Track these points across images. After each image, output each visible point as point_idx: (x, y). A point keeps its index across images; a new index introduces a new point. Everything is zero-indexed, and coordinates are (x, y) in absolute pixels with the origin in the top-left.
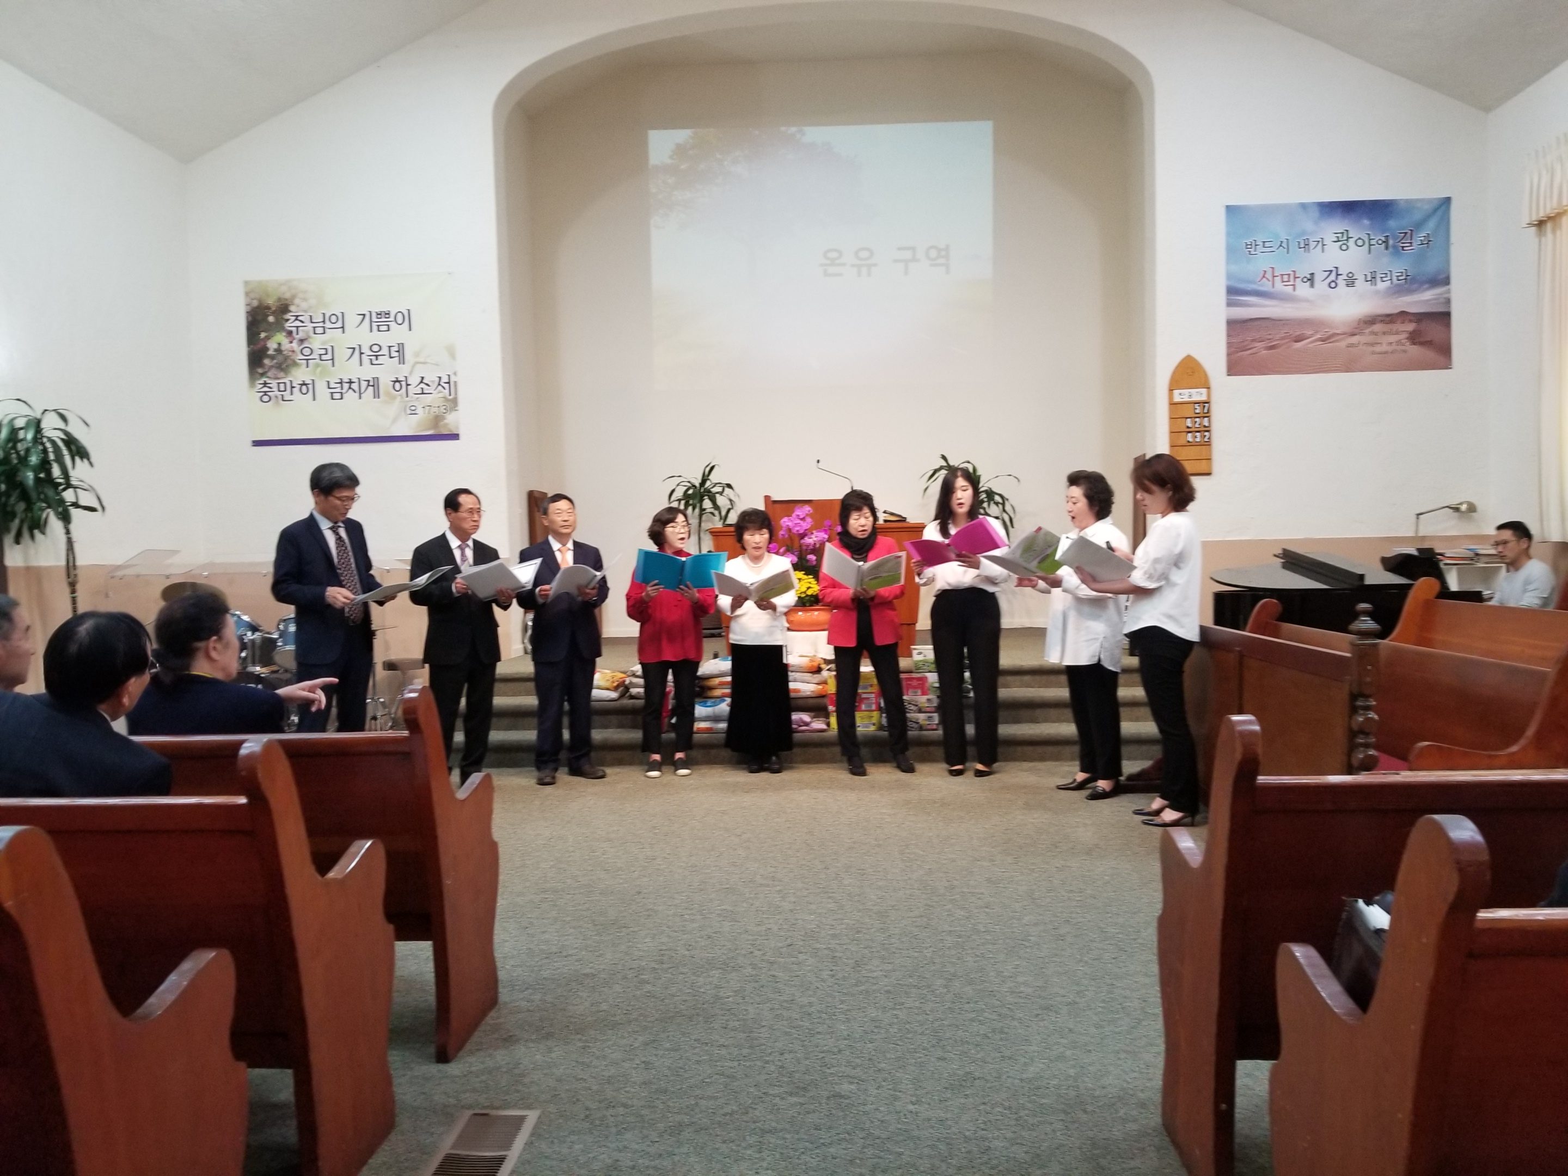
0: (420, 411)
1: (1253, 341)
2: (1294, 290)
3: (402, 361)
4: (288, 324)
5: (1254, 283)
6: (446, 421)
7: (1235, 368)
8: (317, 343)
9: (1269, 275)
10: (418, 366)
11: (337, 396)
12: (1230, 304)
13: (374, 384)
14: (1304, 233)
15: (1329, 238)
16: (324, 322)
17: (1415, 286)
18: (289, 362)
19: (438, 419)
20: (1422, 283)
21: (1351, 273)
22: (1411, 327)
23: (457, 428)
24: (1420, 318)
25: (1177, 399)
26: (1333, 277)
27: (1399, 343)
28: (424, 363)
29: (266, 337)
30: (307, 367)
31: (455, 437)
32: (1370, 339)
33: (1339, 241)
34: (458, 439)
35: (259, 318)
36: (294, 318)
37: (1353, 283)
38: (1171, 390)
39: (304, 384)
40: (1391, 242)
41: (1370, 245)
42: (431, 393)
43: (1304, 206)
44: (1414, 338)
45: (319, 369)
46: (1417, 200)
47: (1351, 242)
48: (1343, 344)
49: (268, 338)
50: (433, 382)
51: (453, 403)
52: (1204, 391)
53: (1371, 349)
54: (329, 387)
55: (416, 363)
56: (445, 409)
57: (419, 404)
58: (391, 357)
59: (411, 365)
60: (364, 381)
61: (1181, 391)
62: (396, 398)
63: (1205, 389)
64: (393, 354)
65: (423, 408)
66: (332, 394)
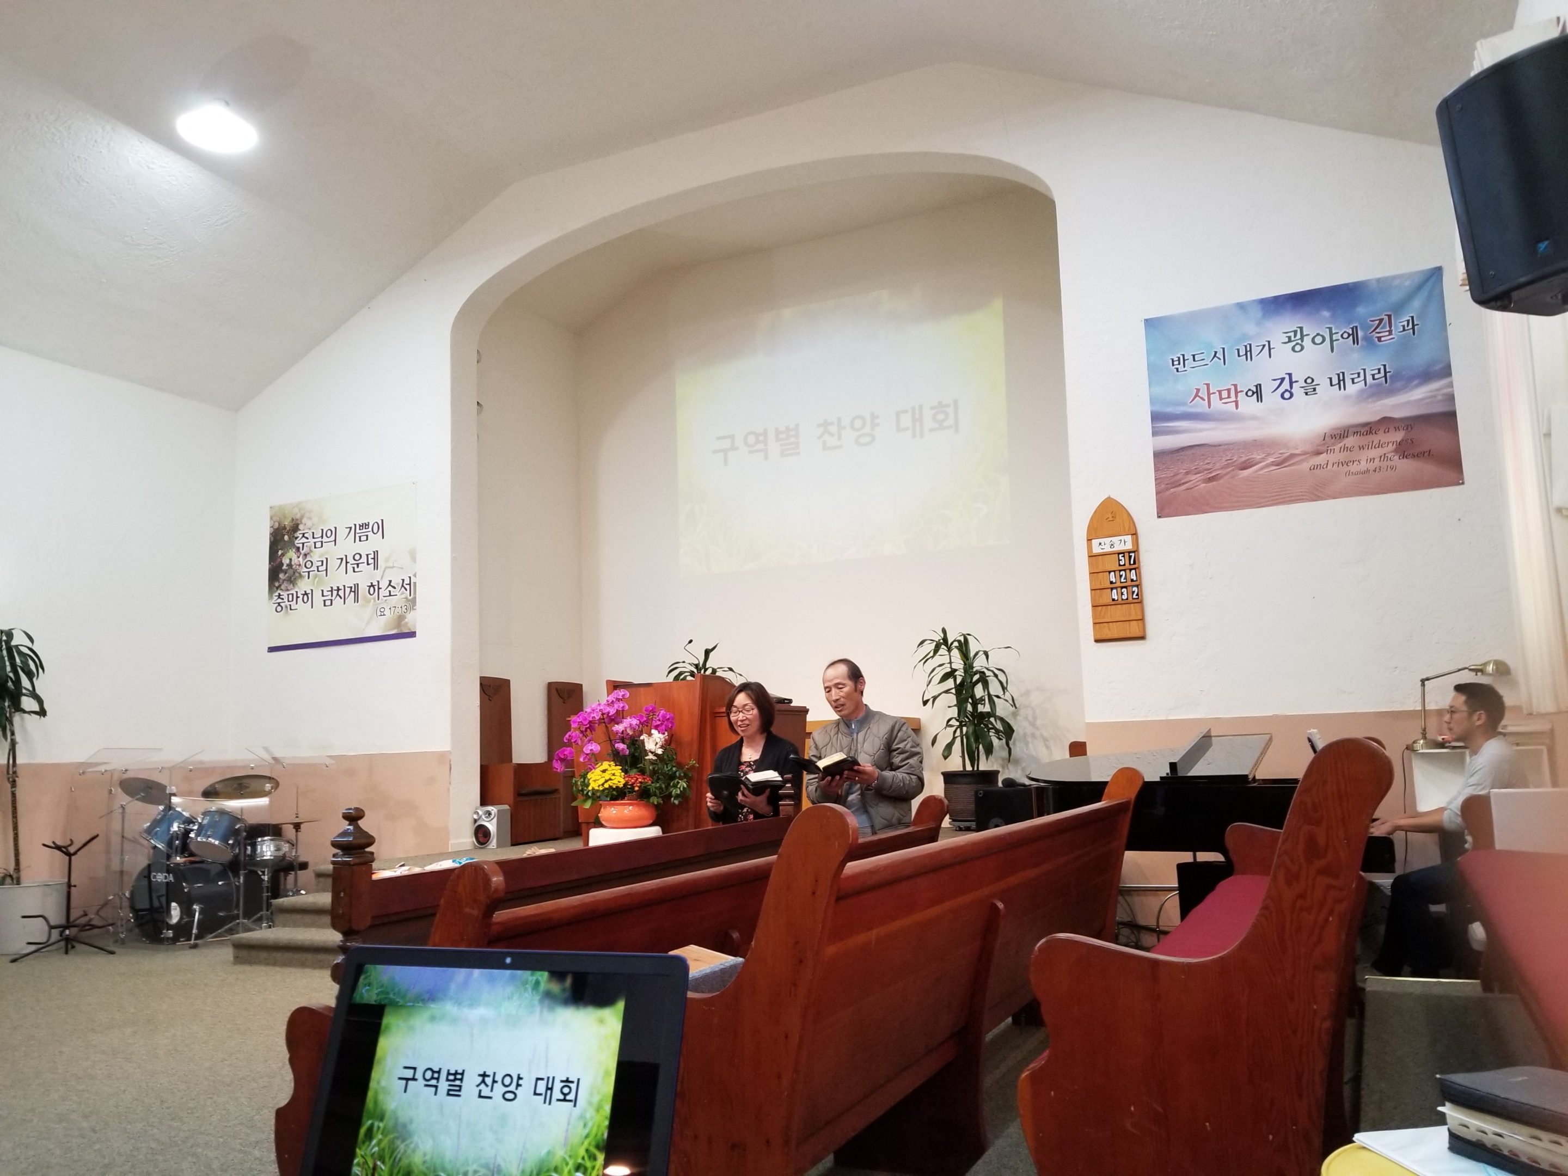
0: (387, 612)
1: (1187, 473)
2: (1237, 407)
3: (376, 567)
4: (297, 541)
5: (1185, 404)
6: (406, 620)
7: (1165, 508)
8: (316, 556)
9: (1203, 393)
10: (387, 571)
11: (328, 603)
12: (1155, 433)
13: (355, 590)
14: (1245, 336)
15: (1278, 339)
16: (322, 537)
17: (1398, 385)
18: (297, 575)
19: (400, 619)
20: (1410, 379)
21: (1309, 377)
22: (1398, 436)
23: (415, 626)
24: (1410, 423)
25: (1096, 550)
26: (1286, 385)
27: (1383, 457)
28: (394, 567)
29: (282, 554)
30: (309, 578)
31: (413, 634)
32: (1343, 456)
33: (1290, 341)
34: (415, 637)
35: (278, 538)
36: (301, 536)
37: (1315, 390)
38: (1089, 540)
39: (306, 594)
40: (1360, 334)
41: (1332, 341)
42: (396, 595)
43: (1241, 306)
44: (1404, 450)
45: (317, 579)
46: (1394, 278)
47: (1307, 341)
48: (1306, 466)
49: (283, 555)
50: (398, 584)
51: (412, 603)
52: (1128, 537)
53: (1346, 468)
54: (323, 596)
55: (386, 568)
56: (406, 609)
57: (387, 606)
58: (368, 564)
59: (383, 569)
60: (348, 587)
61: (1102, 540)
62: (371, 601)
63: (1130, 536)
64: (371, 561)
65: (390, 609)
66: (325, 601)
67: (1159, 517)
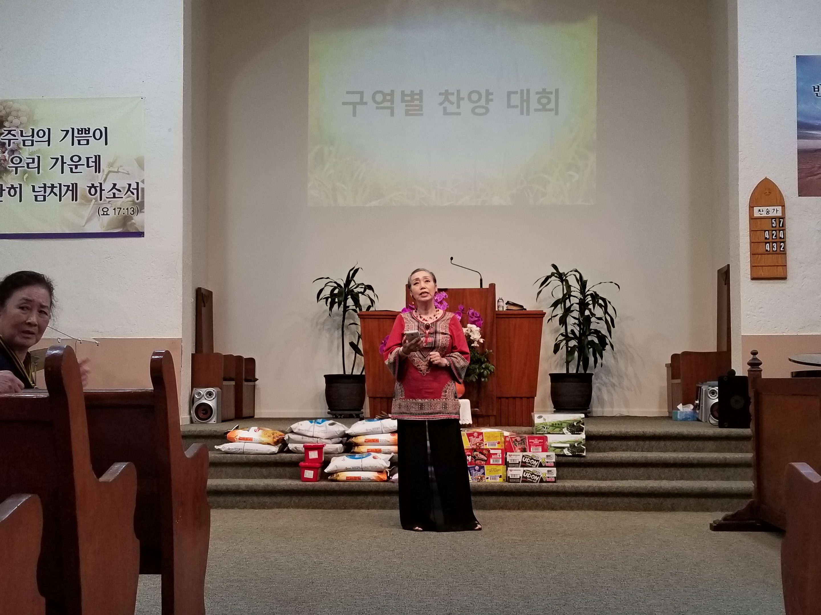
0: (111, 212)
1: (819, 167)
3: (98, 169)
6: (133, 221)
7: (803, 190)
8: (25, 153)
10: (111, 174)
11: (40, 198)
12: (800, 137)
13: (74, 188)
16: (33, 136)
18: (2, 169)
19: (126, 219)
23: (143, 227)
25: (756, 214)
28: (118, 172)
30: (16, 173)
31: (141, 234)
34: (143, 237)
36: (7, 132)
38: (751, 208)
39: (12, 187)
42: (122, 198)
45: (27, 175)
50: (124, 188)
51: (140, 206)
54: (34, 191)
55: (109, 172)
56: (133, 211)
57: (111, 207)
58: (88, 166)
59: (106, 173)
60: (64, 186)
61: (761, 208)
62: (92, 200)
63: (781, 207)
64: (91, 164)
65: (115, 209)
66: (36, 196)
67: (799, 196)
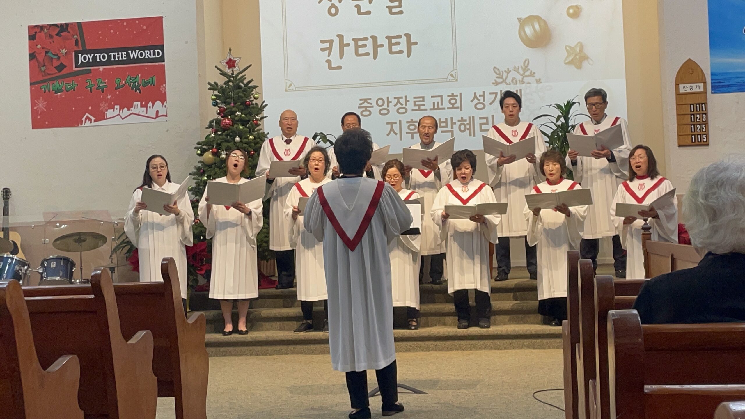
25: (682, 91)
38: (677, 85)
52: (701, 85)
61: (685, 85)
63: (702, 84)
